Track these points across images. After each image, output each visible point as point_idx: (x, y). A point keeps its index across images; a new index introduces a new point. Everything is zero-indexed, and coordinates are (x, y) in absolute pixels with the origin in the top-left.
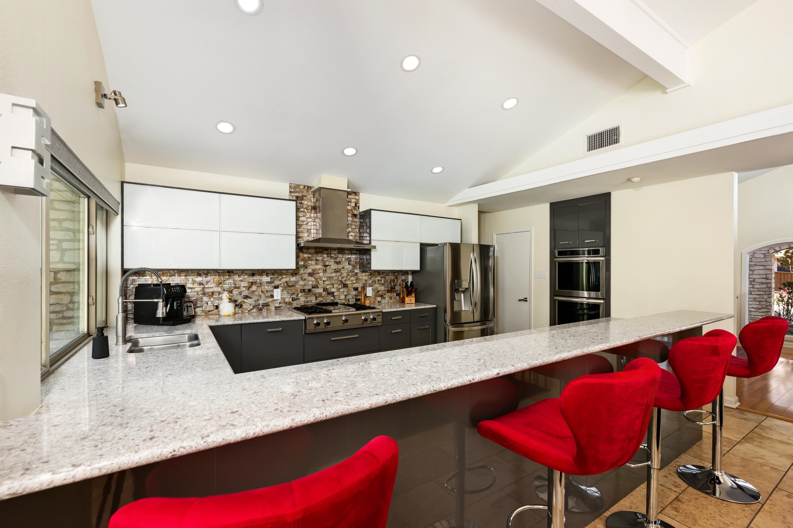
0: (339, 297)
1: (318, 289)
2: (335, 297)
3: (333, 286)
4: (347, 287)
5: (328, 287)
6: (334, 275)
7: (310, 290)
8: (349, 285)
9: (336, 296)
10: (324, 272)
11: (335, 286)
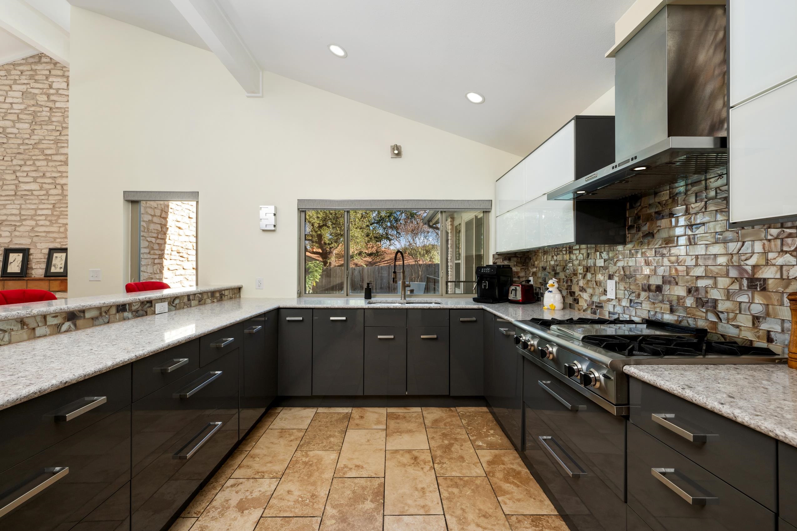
0: (735, 318)
1: (676, 288)
2: (721, 316)
3: (715, 283)
4: (764, 289)
5: (701, 283)
6: (717, 249)
7: (659, 289)
8: (770, 282)
9: (722, 312)
10: (691, 244)
11: (723, 282)
